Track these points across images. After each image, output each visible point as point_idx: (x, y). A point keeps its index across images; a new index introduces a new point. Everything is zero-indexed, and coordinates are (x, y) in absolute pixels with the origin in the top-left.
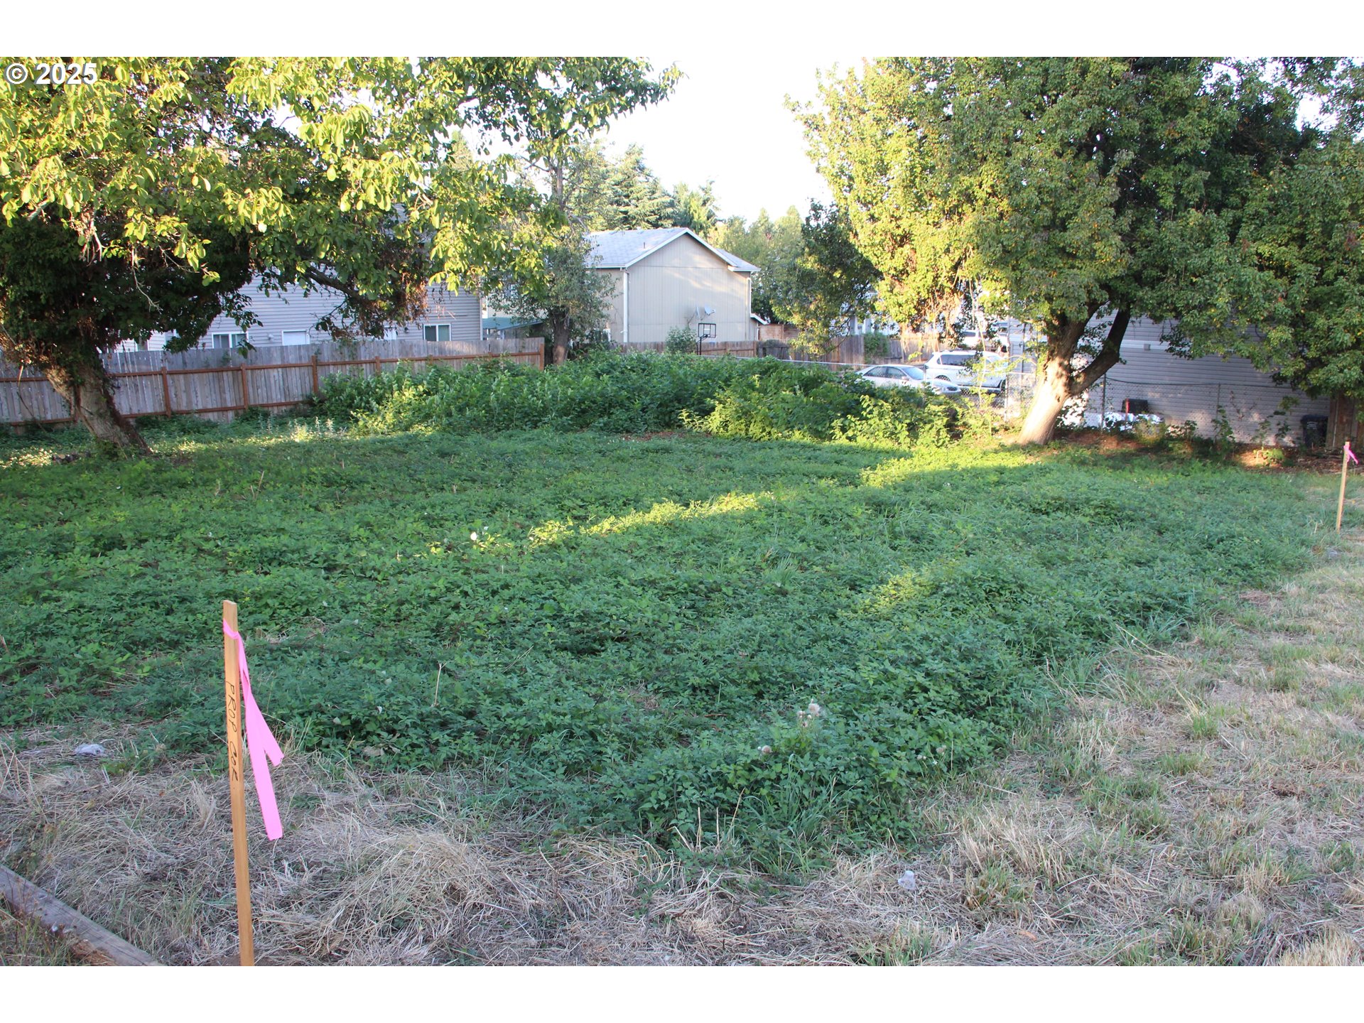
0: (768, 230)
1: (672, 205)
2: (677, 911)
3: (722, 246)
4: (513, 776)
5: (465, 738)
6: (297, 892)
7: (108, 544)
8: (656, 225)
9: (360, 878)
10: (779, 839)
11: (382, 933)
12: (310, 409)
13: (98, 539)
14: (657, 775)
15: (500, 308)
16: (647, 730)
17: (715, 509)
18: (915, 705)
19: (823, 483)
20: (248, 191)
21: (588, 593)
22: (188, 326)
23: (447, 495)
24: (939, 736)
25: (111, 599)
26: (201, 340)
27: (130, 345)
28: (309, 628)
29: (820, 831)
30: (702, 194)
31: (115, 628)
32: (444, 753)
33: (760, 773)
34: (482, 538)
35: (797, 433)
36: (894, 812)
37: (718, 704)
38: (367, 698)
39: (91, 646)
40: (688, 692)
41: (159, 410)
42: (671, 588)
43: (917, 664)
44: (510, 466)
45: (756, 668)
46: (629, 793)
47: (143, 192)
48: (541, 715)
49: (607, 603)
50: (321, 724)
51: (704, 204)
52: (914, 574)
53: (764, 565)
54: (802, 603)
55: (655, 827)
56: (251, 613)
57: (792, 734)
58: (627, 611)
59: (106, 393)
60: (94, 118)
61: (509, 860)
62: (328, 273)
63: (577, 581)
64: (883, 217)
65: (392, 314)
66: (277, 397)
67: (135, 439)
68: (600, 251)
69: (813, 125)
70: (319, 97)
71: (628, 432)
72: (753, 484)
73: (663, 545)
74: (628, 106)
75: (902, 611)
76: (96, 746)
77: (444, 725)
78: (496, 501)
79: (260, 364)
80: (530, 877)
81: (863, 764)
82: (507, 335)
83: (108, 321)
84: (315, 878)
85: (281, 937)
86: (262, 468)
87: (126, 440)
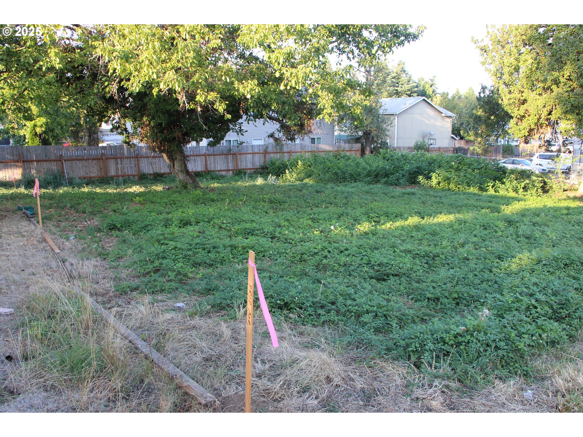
0: (460, 98)
1: (417, 87)
2: (424, 397)
3: (439, 105)
4: (352, 331)
5: (332, 313)
6: (264, 372)
7: (185, 223)
8: (410, 96)
9: (290, 369)
10: (469, 369)
11: (298, 393)
12: (264, 171)
13: (181, 221)
14: (415, 336)
15: (342, 131)
16: (408, 315)
17: (436, 220)
18: (531, 314)
19: (483, 211)
20: (244, 81)
21: (382, 254)
22: (217, 137)
23: (321, 210)
24: (542, 329)
25: (187, 245)
26: (222, 142)
27: (194, 143)
28: (265, 262)
29: (487, 367)
30: (430, 82)
31: (188, 257)
32: (323, 319)
33: (460, 339)
34: (335, 227)
35: (472, 188)
36: (521, 362)
37: (439, 307)
38: (291, 293)
39: (180, 264)
40: (427, 300)
41: (203, 170)
42: (417, 254)
43: (531, 295)
44: (346, 198)
45: (456, 292)
46: (403, 343)
47: (203, 83)
48: (364, 306)
49: (390, 259)
50: (272, 303)
51: (431, 86)
52: (529, 254)
53: (458, 246)
54: (476, 264)
55: (413, 359)
56: (241, 255)
57: (476, 323)
58: (399, 263)
59: (185, 163)
60: (187, 55)
61: (351, 367)
62: (273, 115)
63: (377, 249)
64: (515, 92)
65: (299, 132)
66: (250, 166)
67: (194, 182)
68: (386, 107)
69: (484, 50)
70: (274, 43)
71: (396, 185)
72: (452, 210)
73: (414, 235)
74: (402, 43)
75: (523, 271)
76: (183, 304)
77: (322, 307)
78: (341, 212)
79: (243, 152)
80: (360, 375)
81: (507, 339)
82: (345, 142)
83: (186, 134)
84: (271, 367)
85: (257, 389)
86: (244, 195)
87: (191, 182)
